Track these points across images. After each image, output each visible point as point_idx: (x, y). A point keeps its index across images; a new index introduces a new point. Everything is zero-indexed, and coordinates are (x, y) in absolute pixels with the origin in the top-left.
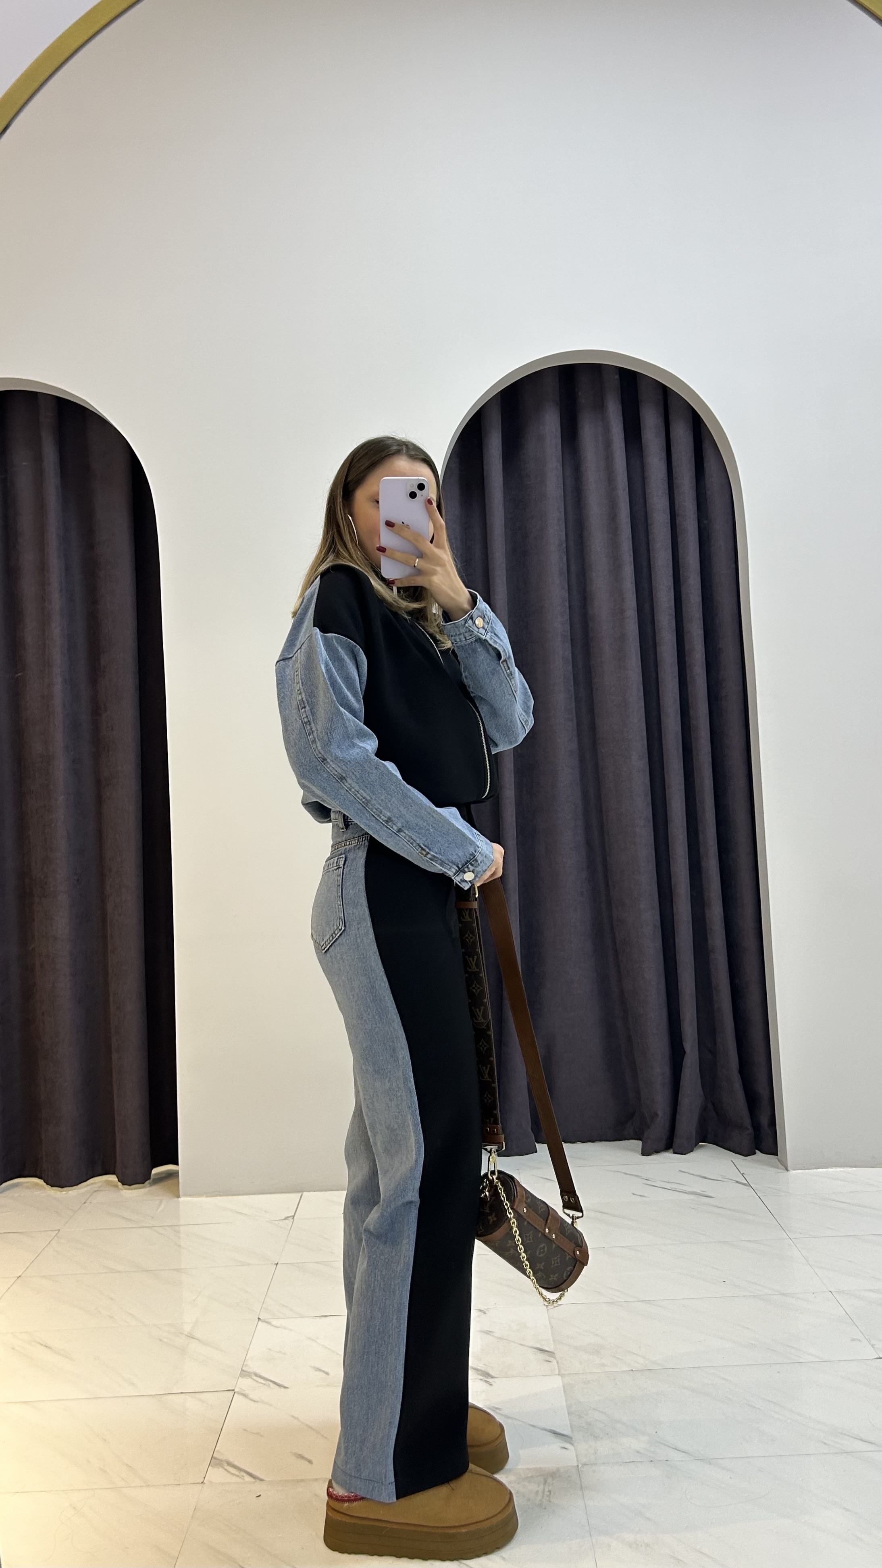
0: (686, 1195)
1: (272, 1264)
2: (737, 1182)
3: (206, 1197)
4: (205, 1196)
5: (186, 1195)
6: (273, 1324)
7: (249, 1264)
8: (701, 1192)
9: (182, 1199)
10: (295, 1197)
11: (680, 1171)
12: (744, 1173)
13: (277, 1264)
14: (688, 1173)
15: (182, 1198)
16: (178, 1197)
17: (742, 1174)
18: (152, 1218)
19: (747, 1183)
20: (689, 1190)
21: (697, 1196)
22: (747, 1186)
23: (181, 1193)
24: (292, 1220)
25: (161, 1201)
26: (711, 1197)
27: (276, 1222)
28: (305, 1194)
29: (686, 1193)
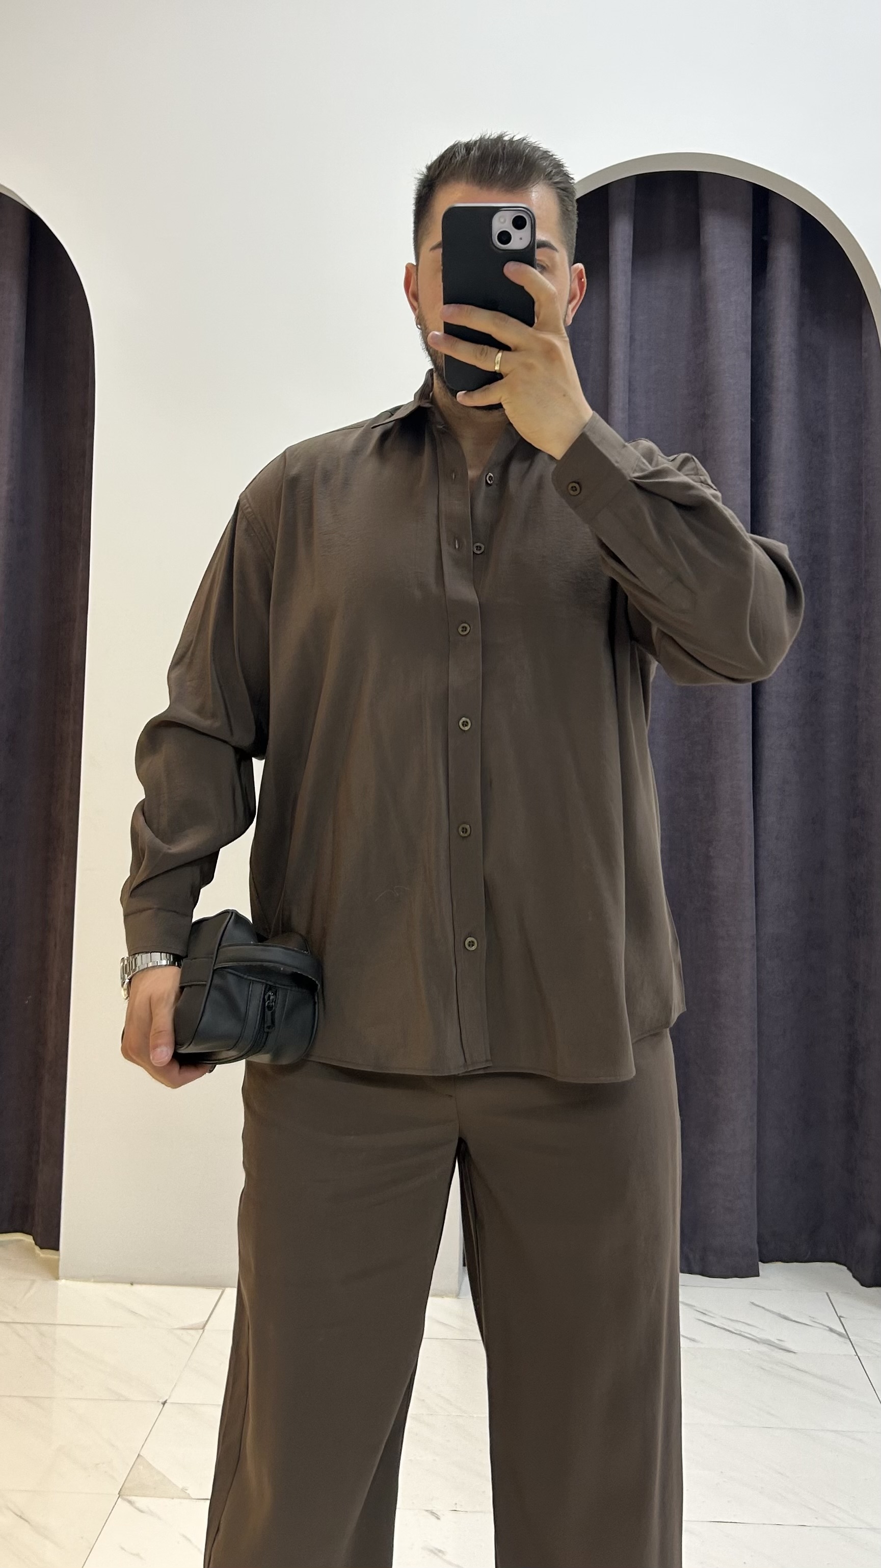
0: (753, 1343)
1: (158, 1402)
2: (831, 1330)
3: (95, 1282)
4: (92, 1280)
5: (67, 1278)
6: (137, 1505)
7: (127, 1400)
8: (778, 1342)
9: (62, 1282)
10: (215, 1294)
11: (752, 1303)
12: (843, 1317)
13: (164, 1403)
14: (763, 1308)
16: (57, 1278)
17: (840, 1318)
18: (15, 1308)
19: (845, 1332)
20: (761, 1335)
21: (772, 1348)
22: (845, 1337)
23: (61, 1273)
24: (202, 1330)
25: (33, 1282)
26: (791, 1352)
27: (179, 1332)
29: (754, 1340)
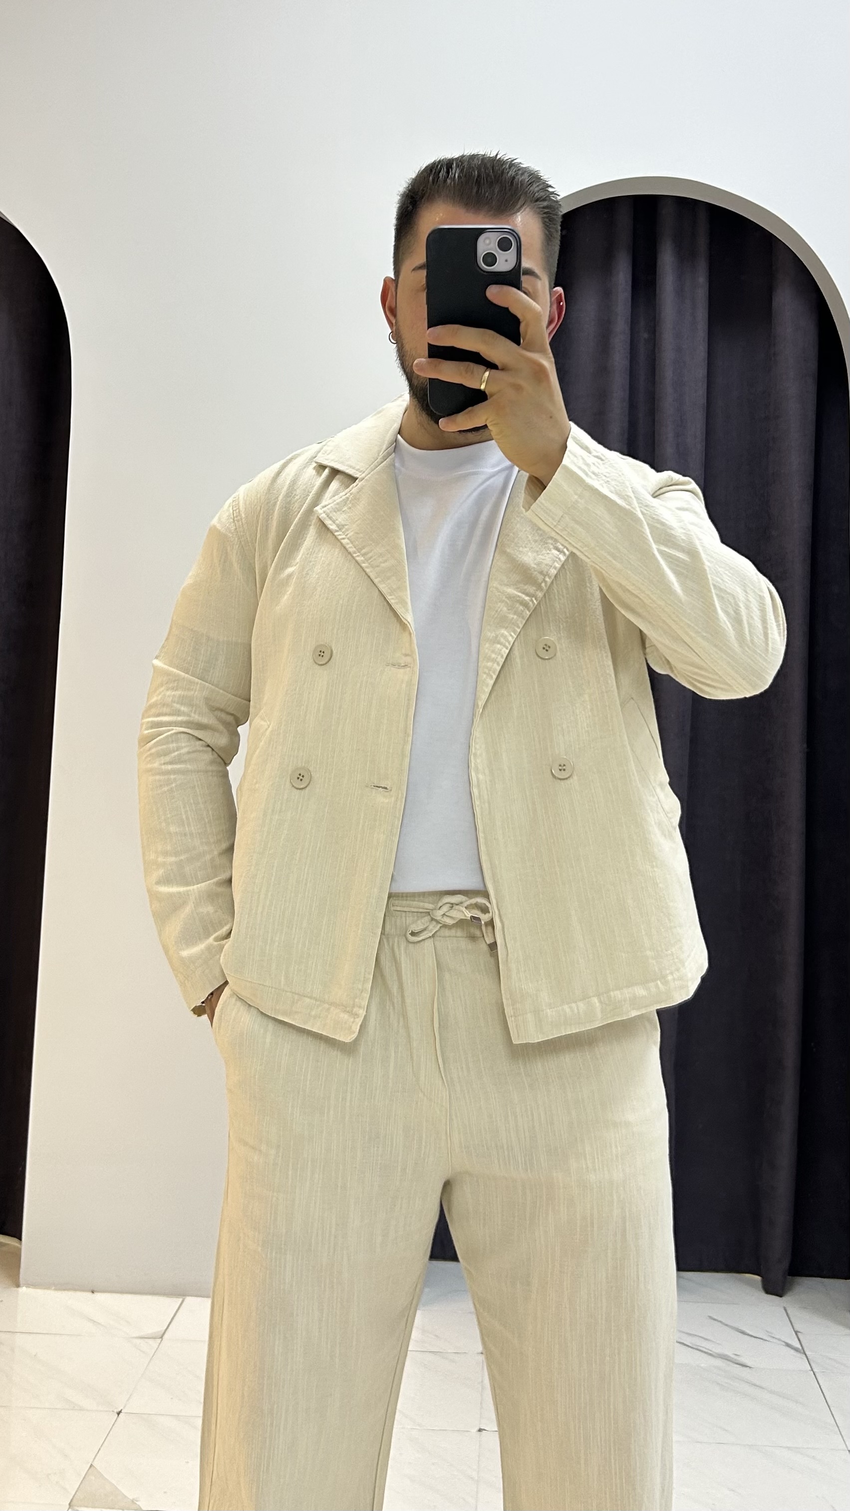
1: (114, 1411)
2: (788, 1345)
3: (55, 1290)
4: (53, 1288)
5: (28, 1285)
7: (83, 1409)
8: (736, 1357)
9: (23, 1290)
10: (175, 1302)
11: (710, 1317)
12: (800, 1333)
13: (120, 1412)
15: (24, 1288)
16: (18, 1286)
17: (796, 1333)
19: (800, 1348)
20: (718, 1350)
21: (728, 1362)
22: (800, 1352)
23: (21, 1280)
24: (160, 1340)
26: (747, 1366)
27: (138, 1341)
28: (189, 1299)
29: (710, 1355)
